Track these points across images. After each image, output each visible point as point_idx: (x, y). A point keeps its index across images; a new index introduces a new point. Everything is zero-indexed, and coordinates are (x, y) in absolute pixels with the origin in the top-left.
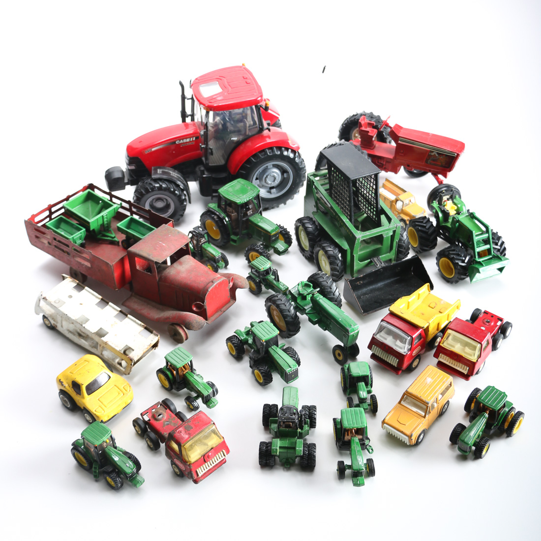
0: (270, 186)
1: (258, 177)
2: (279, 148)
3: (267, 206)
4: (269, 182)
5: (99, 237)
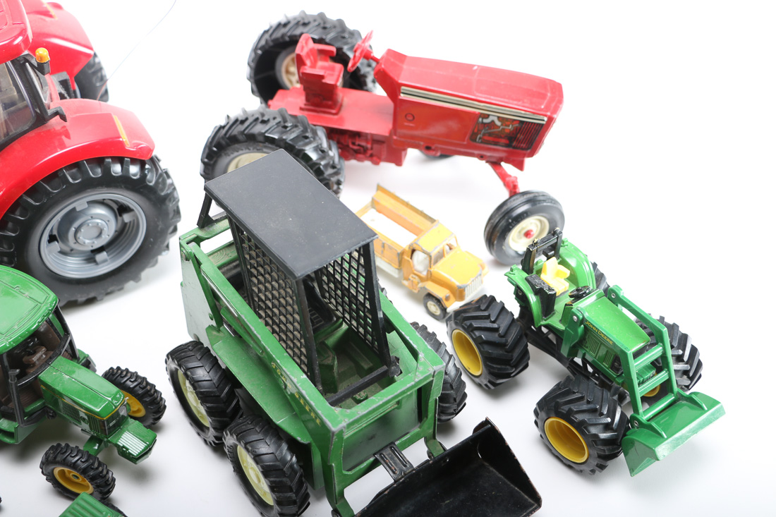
0: (90, 248)
1: (55, 233)
2: (100, 161)
3: (91, 295)
4: (87, 241)
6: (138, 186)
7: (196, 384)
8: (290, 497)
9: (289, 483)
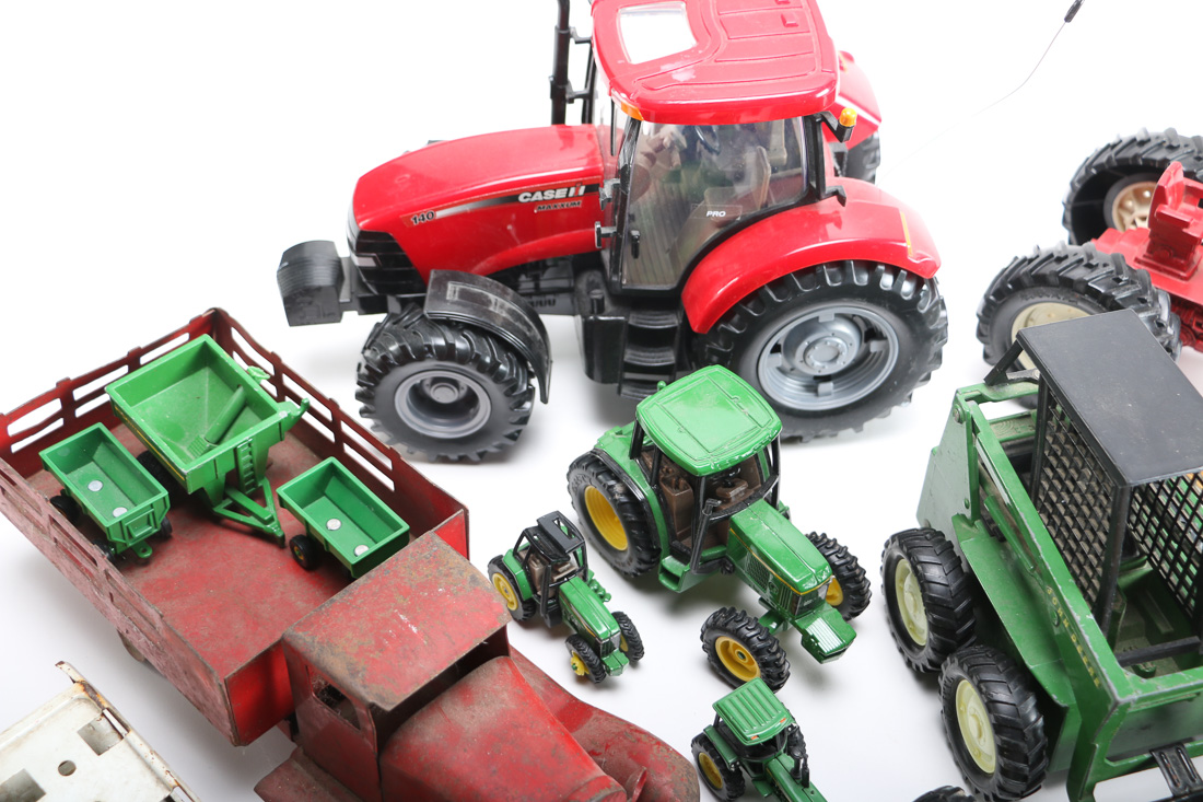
0: (817, 374)
1: (782, 345)
2: (870, 266)
3: (797, 433)
4: (817, 364)
5: (220, 509)
6: (905, 311)
7: (926, 585)
8: (1022, 769)
9: (1026, 751)
